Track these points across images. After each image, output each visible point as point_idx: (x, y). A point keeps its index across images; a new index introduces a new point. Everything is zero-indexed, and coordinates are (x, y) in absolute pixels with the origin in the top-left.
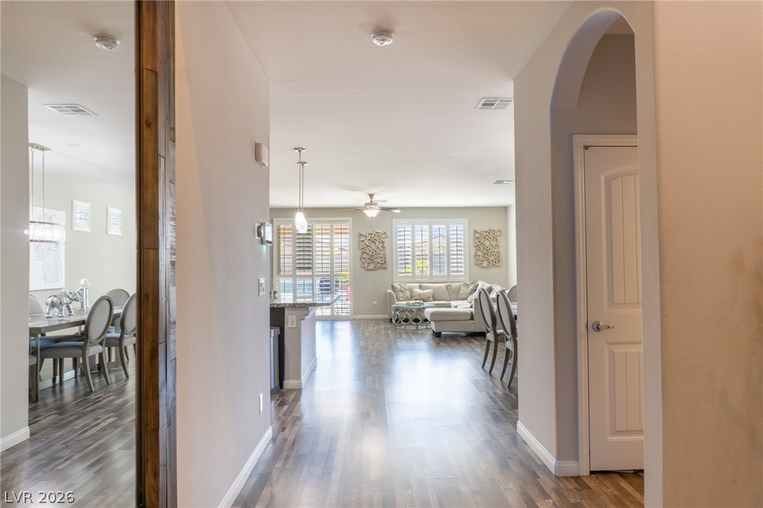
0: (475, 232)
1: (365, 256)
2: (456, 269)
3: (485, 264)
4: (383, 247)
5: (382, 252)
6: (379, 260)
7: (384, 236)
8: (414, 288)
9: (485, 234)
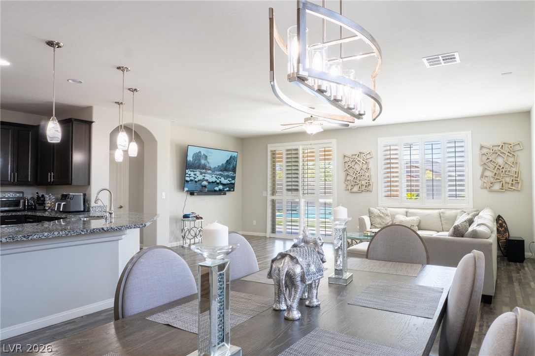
0: (482, 147)
1: (349, 178)
2: (454, 193)
3: (497, 187)
4: (368, 169)
5: (367, 174)
6: (364, 183)
7: (368, 156)
8: (398, 213)
9: (496, 148)
